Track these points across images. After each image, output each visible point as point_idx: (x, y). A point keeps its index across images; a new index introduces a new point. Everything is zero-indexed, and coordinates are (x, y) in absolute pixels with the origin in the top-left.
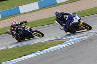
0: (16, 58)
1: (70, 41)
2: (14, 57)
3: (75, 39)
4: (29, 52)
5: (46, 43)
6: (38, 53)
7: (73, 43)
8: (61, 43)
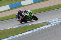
0: (19, 34)
1: (53, 23)
2: (18, 33)
3: (56, 22)
4: (27, 30)
5: (38, 24)
6: (33, 31)
7: (55, 24)
8: (48, 24)
